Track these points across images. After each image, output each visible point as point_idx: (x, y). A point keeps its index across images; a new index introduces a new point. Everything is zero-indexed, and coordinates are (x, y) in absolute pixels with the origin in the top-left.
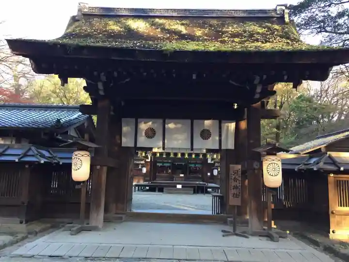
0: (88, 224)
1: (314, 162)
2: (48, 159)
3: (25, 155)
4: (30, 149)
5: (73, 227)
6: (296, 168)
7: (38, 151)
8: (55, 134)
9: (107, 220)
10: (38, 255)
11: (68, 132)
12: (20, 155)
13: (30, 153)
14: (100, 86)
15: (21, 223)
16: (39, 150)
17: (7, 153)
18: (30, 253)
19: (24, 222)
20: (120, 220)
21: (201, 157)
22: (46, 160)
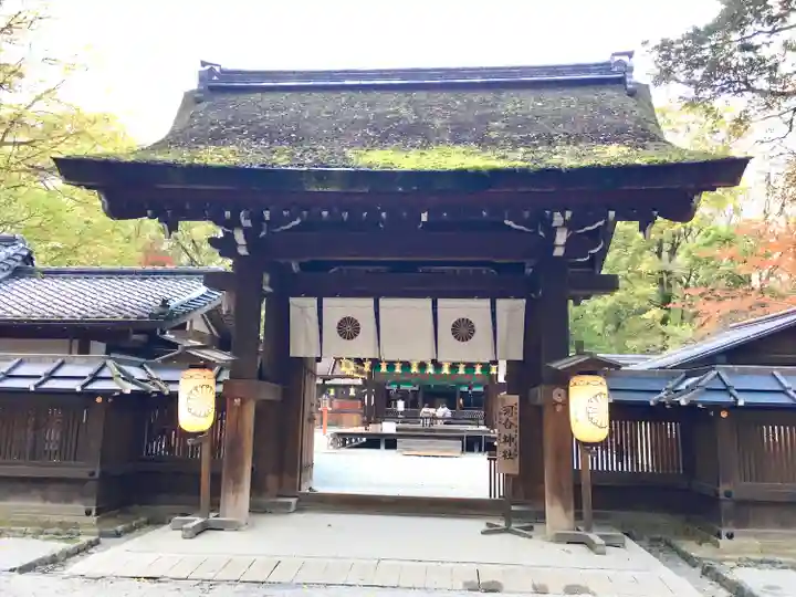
0: (217, 516)
1: (687, 387)
2: (140, 386)
3: (95, 378)
4: (104, 365)
5: (186, 522)
6: (652, 400)
7: (120, 370)
8: (158, 330)
9: (256, 509)
10: (112, 575)
11: (186, 323)
12: (85, 377)
13: (105, 373)
14: (239, 236)
15: (88, 513)
16: (124, 367)
17: (60, 373)
18: (99, 572)
19: (94, 513)
20: (284, 509)
21: (478, 371)
22: (135, 388)
